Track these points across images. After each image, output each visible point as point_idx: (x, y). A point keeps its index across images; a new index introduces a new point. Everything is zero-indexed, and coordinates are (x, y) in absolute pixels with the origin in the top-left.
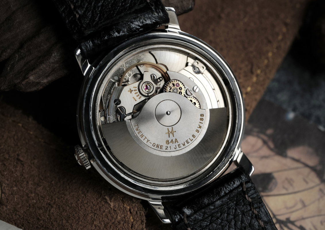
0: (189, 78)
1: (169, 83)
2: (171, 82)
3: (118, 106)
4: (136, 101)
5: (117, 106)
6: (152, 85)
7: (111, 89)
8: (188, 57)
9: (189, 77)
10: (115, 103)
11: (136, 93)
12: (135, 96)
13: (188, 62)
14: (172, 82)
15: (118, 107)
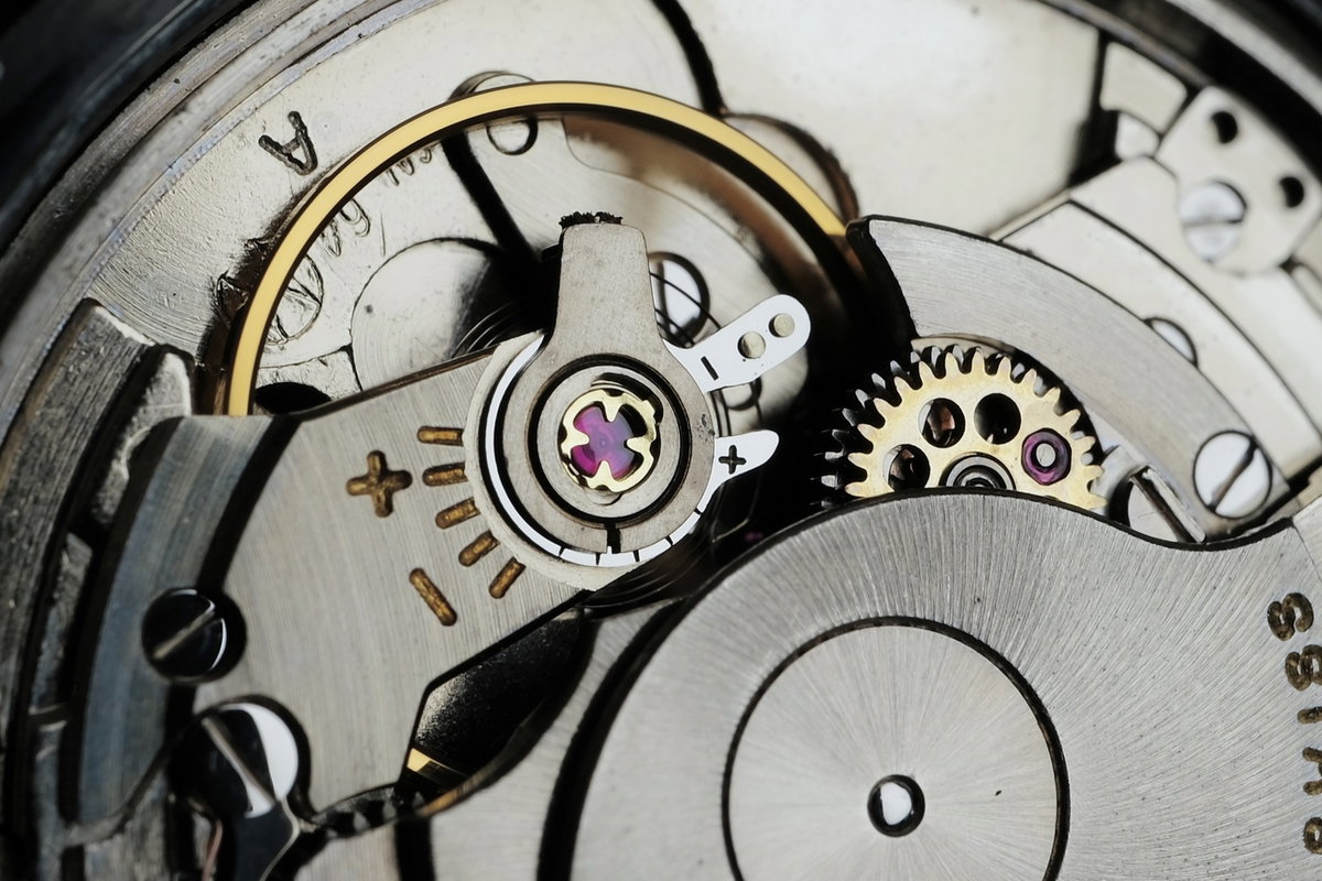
0: (1148, 322)
1: (901, 385)
2: (925, 371)
3: (208, 695)
4: (450, 619)
5: (189, 694)
6: (668, 410)
7: (110, 456)
8: (1105, 39)
9: (1144, 314)
10: (163, 652)
11: (445, 519)
12: (438, 551)
13: (1109, 101)
14: (940, 371)
15: (211, 712)
